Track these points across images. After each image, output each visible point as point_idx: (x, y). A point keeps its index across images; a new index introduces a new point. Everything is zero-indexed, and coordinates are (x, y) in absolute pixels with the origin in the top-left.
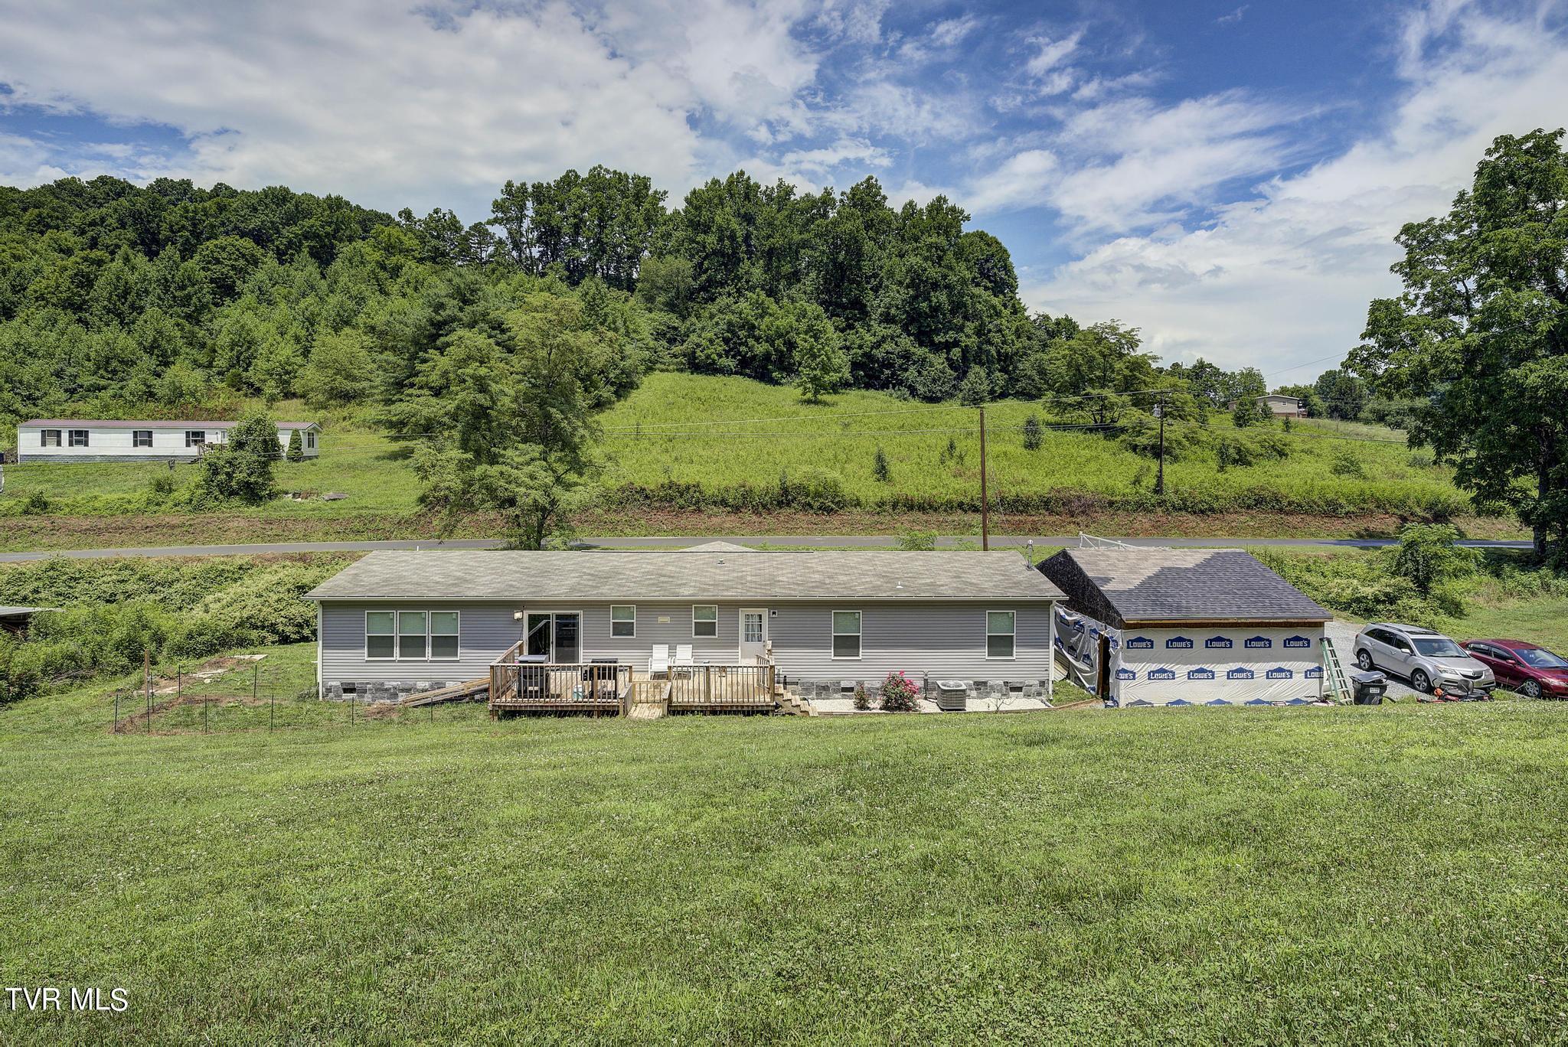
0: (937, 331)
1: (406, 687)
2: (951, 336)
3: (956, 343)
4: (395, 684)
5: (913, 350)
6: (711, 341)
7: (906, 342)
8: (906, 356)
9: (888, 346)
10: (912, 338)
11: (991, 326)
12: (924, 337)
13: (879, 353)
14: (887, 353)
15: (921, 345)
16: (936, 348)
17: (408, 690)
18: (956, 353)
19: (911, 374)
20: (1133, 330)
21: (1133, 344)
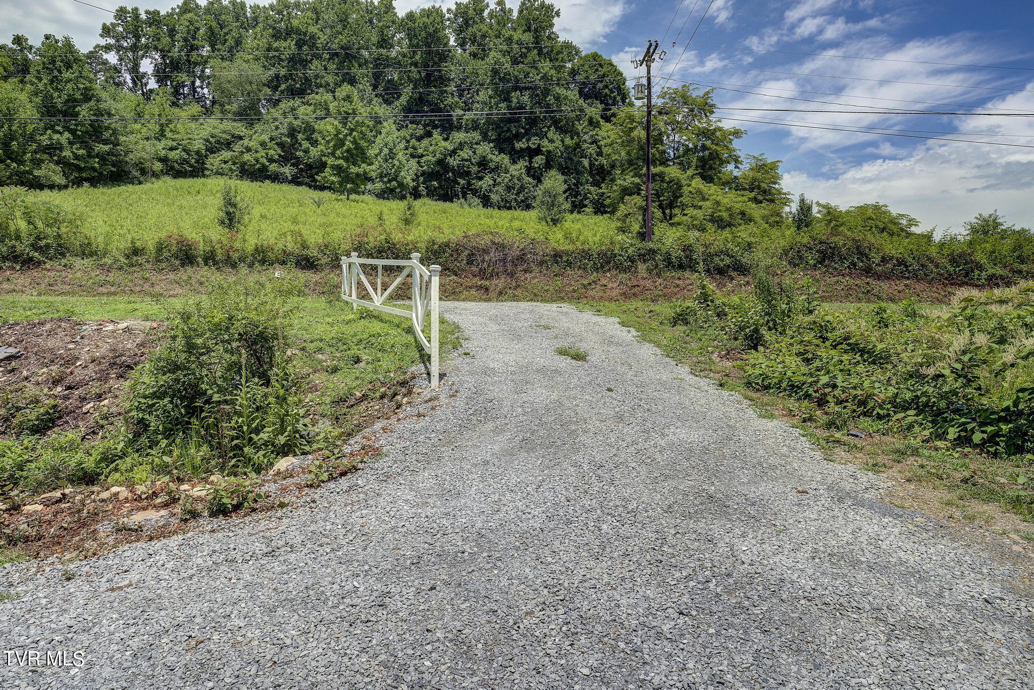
0: (518, 137)
2: (534, 142)
3: (538, 151)
5: (490, 156)
6: (263, 144)
7: (485, 149)
8: (483, 164)
9: (465, 154)
10: (492, 145)
11: (586, 137)
12: (504, 144)
13: (453, 162)
14: (463, 160)
15: (501, 151)
16: (516, 156)
18: (539, 160)
19: (485, 183)
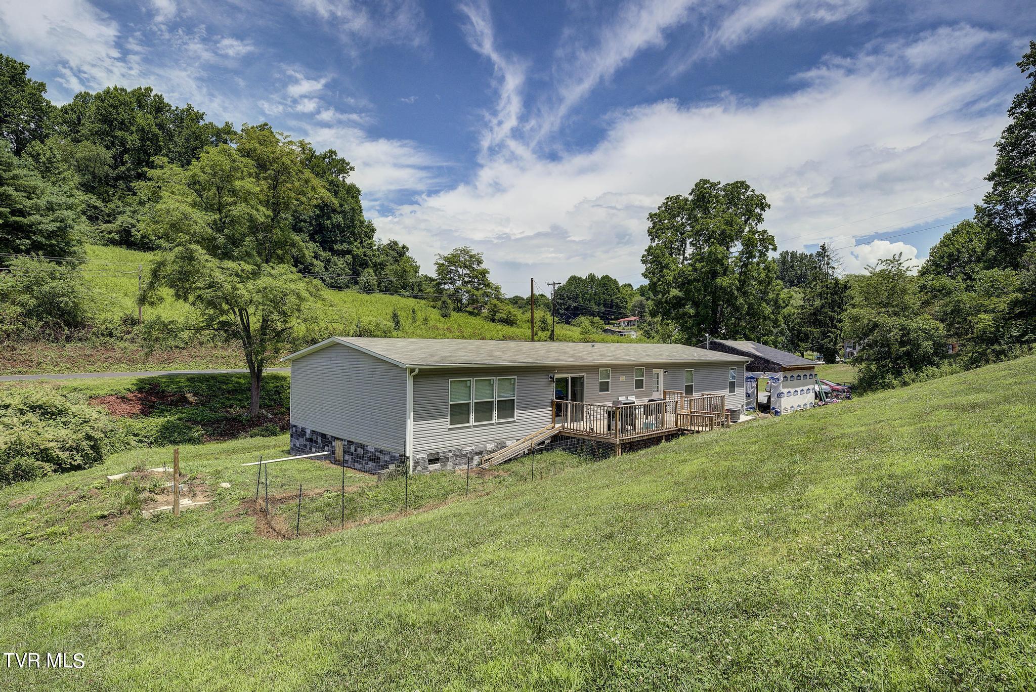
1: (479, 450)
4: (470, 448)
5: (319, 252)
7: (314, 247)
8: (315, 256)
10: (317, 244)
12: (326, 245)
15: (325, 250)
16: (336, 253)
17: (479, 453)
19: (320, 269)
20: (478, 254)
21: (480, 262)
